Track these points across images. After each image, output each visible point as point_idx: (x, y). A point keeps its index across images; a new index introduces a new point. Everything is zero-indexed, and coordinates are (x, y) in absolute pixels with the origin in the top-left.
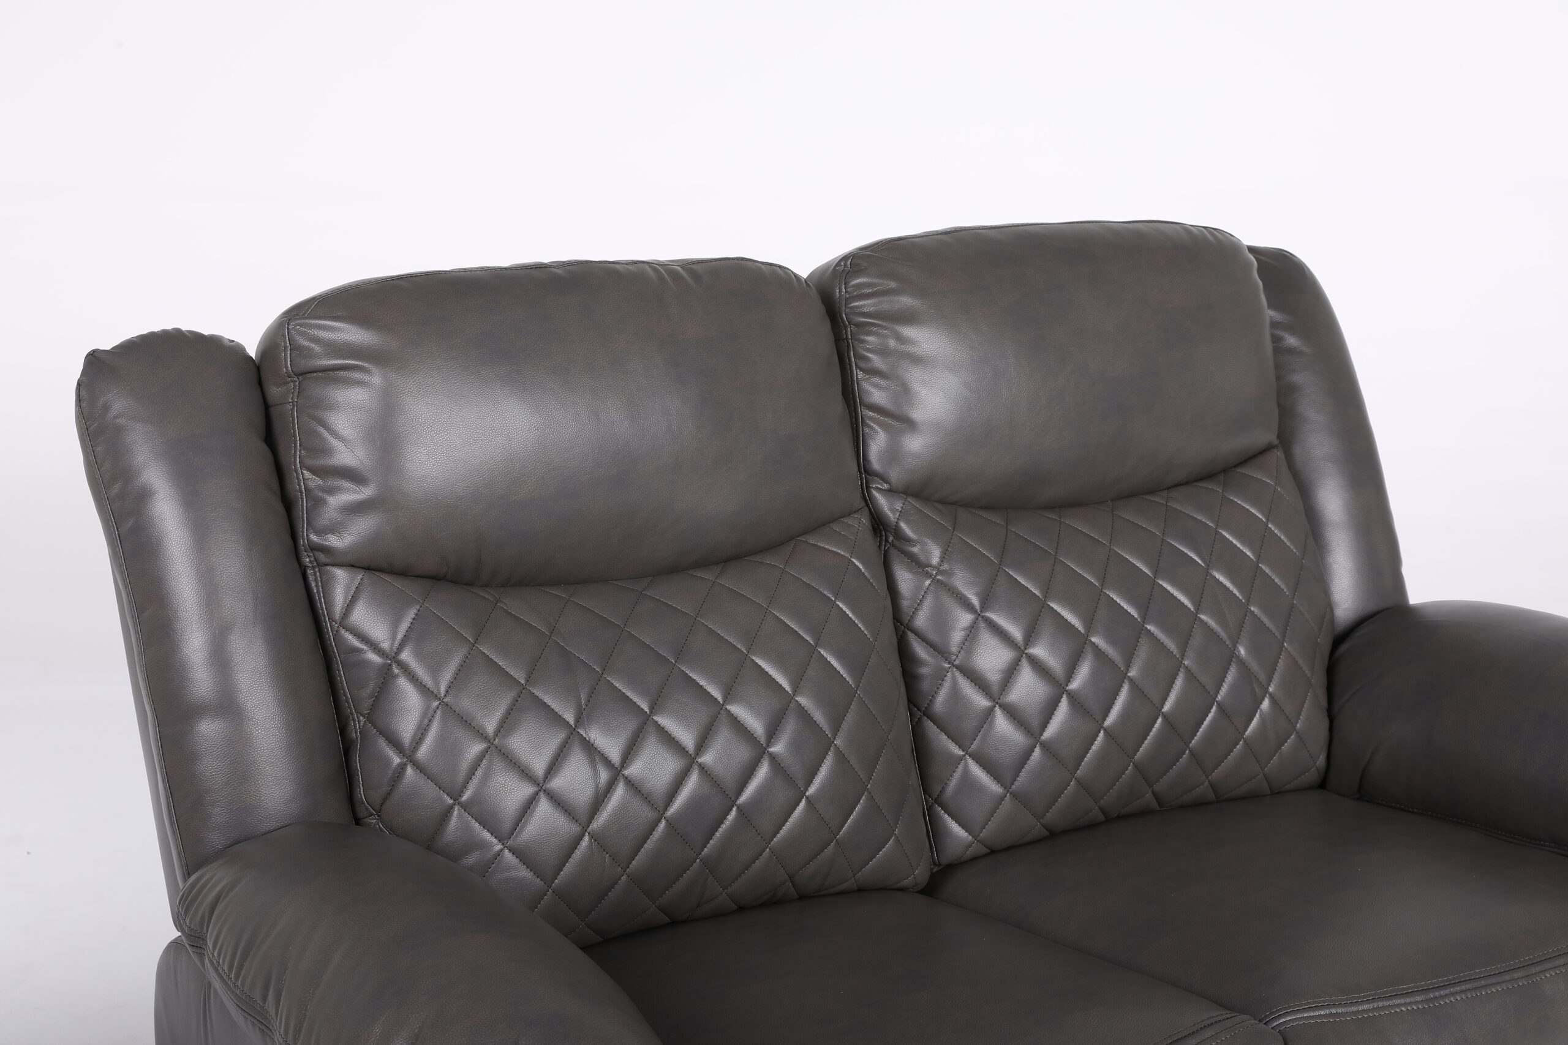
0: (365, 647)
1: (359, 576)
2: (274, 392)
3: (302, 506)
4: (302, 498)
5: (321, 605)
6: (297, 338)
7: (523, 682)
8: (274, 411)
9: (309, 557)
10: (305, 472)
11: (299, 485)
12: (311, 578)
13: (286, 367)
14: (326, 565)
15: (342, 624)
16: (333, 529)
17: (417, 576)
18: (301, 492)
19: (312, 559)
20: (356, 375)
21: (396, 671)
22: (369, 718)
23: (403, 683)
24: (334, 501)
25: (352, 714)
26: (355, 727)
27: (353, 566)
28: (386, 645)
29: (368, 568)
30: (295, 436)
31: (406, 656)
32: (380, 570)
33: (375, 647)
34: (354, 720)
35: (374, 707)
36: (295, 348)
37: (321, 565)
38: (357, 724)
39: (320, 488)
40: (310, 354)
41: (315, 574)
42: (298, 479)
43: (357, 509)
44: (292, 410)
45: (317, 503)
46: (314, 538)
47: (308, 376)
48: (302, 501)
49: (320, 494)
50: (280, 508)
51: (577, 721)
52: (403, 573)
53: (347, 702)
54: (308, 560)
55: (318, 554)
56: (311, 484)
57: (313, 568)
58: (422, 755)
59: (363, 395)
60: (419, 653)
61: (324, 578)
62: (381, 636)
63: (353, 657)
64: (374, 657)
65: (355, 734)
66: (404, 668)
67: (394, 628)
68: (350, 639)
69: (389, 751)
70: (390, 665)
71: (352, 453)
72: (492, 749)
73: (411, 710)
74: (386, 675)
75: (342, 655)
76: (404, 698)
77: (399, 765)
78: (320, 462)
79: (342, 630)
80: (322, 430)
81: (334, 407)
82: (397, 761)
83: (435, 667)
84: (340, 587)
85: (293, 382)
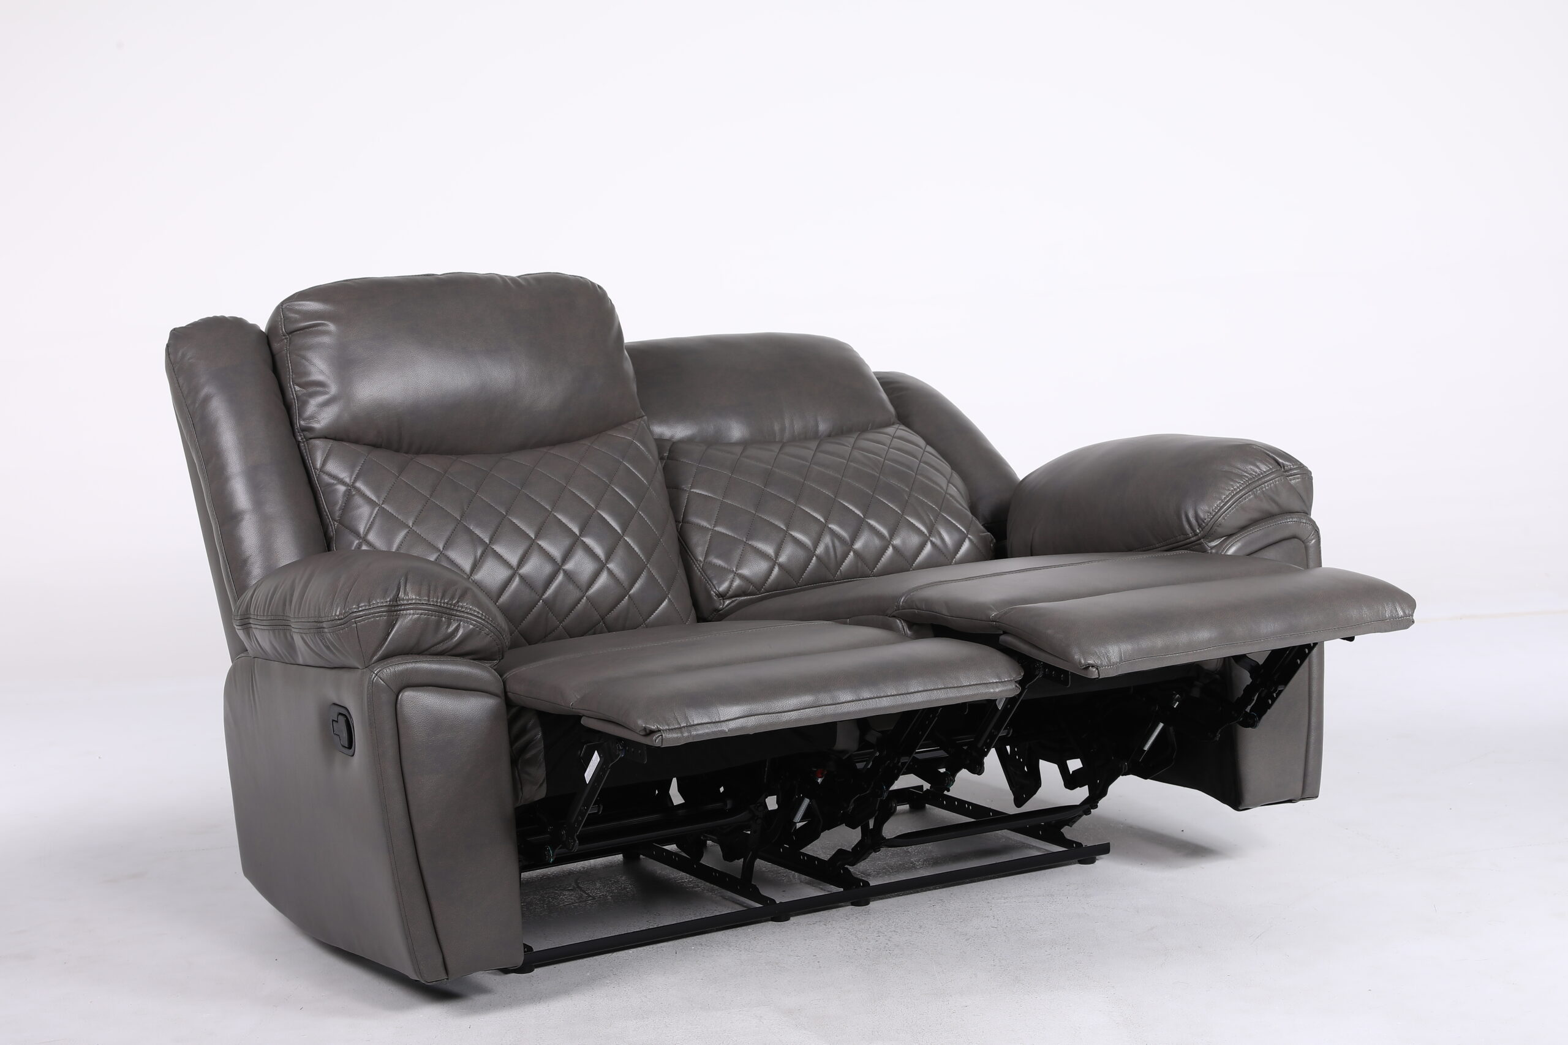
0: (335, 482)
1: (331, 443)
2: (276, 346)
3: (296, 405)
4: (295, 402)
5: (309, 462)
6: (287, 313)
7: (429, 497)
8: (277, 357)
9: (301, 436)
10: (296, 387)
11: (293, 395)
12: (303, 448)
13: (282, 330)
14: (311, 439)
15: (322, 470)
16: (312, 417)
17: (365, 444)
18: (294, 399)
19: (303, 437)
20: (320, 328)
21: (354, 492)
22: (341, 522)
23: (358, 500)
24: (313, 403)
25: (330, 522)
26: (332, 528)
27: (326, 438)
28: (347, 480)
29: (335, 439)
30: (288, 367)
31: (359, 485)
32: (342, 440)
33: (342, 482)
34: (331, 525)
35: (341, 516)
36: (286, 318)
37: (308, 439)
38: (333, 526)
39: (304, 394)
40: (296, 321)
41: (304, 446)
42: (292, 392)
43: (326, 404)
44: (286, 354)
45: (304, 404)
46: (302, 423)
47: (294, 333)
49: (305, 398)
50: (283, 407)
51: (461, 517)
52: (356, 441)
53: (327, 515)
54: (300, 438)
55: (306, 433)
56: (300, 394)
57: (303, 442)
58: (371, 537)
59: (326, 339)
60: (367, 483)
61: (310, 446)
62: (344, 475)
63: (329, 489)
64: (342, 489)
65: (332, 533)
66: (359, 491)
67: (351, 468)
68: (326, 479)
69: (351, 537)
70: (350, 490)
71: (322, 372)
72: (411, 532)
73: (363, 514)
74: (348, 496)
75: (323, 489)
76: (359, 507)
77: (358, 543)
78: (304, 380)
79: (322, 474)
80: (304, 361)
81: (310, 348)
82: (356, 542)
83: (376, 490)
84: (319, 453)
85: (286, 338)
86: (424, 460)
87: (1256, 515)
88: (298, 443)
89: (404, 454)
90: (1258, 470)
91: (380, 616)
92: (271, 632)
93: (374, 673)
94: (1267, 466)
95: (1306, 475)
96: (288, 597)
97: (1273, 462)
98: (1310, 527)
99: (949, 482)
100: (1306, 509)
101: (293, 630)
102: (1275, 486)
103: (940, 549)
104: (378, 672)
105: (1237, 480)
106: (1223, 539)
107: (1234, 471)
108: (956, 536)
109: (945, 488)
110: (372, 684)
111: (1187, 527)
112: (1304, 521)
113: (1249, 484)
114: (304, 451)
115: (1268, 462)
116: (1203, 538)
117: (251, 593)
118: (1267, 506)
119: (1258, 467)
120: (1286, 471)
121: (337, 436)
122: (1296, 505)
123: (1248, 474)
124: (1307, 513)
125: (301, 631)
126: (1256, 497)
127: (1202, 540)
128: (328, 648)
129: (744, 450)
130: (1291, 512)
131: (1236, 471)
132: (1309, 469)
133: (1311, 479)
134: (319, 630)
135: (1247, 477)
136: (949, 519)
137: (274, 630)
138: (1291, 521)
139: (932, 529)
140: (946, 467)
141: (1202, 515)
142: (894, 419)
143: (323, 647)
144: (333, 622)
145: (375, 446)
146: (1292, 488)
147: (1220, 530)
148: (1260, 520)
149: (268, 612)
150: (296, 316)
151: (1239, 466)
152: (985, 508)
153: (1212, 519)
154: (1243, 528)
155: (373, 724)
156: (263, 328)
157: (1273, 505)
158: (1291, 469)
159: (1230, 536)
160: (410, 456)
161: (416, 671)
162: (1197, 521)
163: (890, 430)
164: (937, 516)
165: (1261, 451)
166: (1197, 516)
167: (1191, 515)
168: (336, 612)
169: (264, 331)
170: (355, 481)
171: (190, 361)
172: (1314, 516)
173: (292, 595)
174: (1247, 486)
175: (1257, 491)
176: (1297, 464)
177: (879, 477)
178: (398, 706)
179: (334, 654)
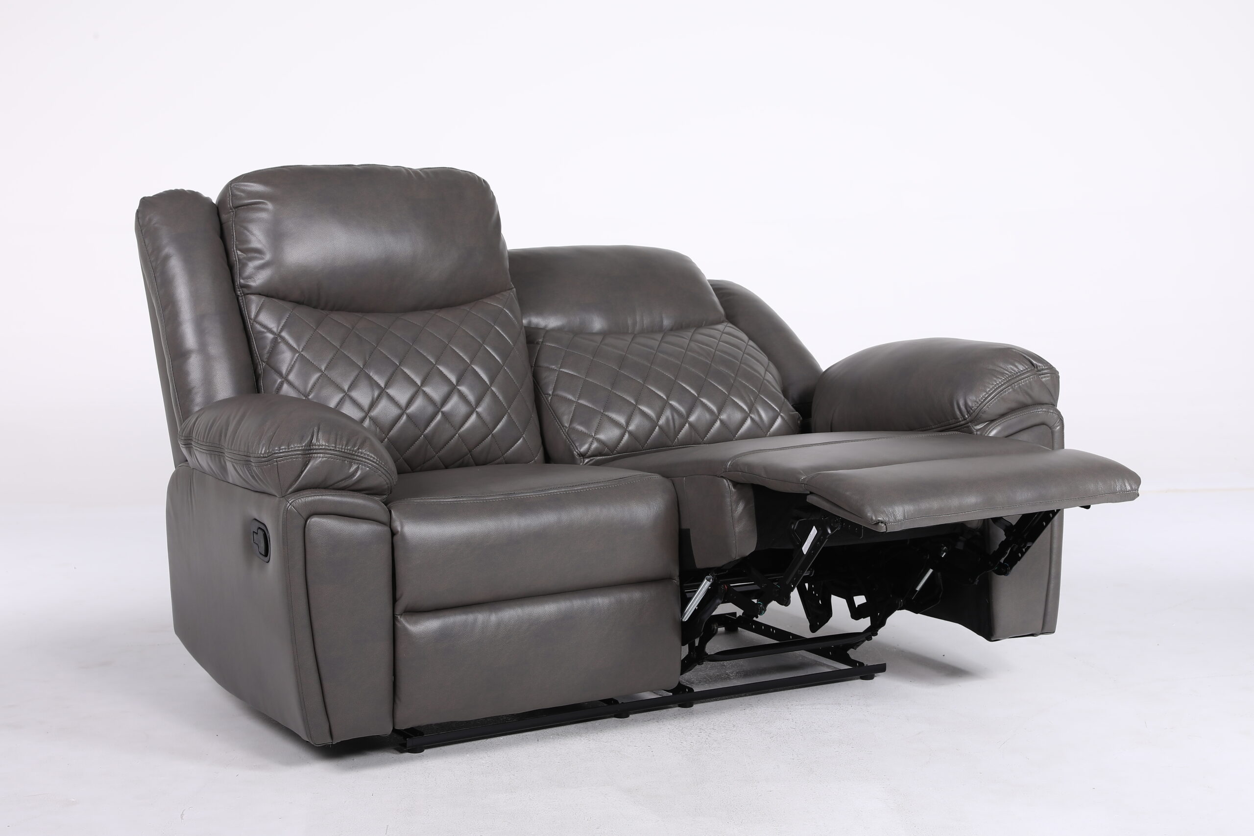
0: (265, 331)
1: (263, 299)
2: (224, 217)
3: (237, 267)
5: (246, 313)
6: (235, 191)
7: (339, 347)
8: (225, 226)
9: (240, 291)
10: (238, 251)
11: (235, 258)
12: (241, 301)
13: (230, 204)
14: (248, 294)
15: (255, 320)
16: (250, 277)
17: (290, 301)
18: (236, 261)
19: (241, 292)
20: (260, 205)
21: (280, 341)
22: (267, 363)
23: (283, 347)
24: (252, 265)
25: (259, 362)
26: (261, 367)
27: (260, 294)
28: (275, 330)
29: (267, 296)
30: (233, 235)
31: (284, 334)
32: (272, 297)
33: (270, 331)
34: (260, 365)
35: (269, 358)
36: (233, 195)
37: (245, 294)
38: (262, 365)
39: (244, 258)
40: (241, 198)
41: (242, 299)
42: (235, 255)
43: (261, 267)
44: (232, 224)
45: (244, 265)
46: (242, 281)
47: (240, 208)
48: (237, 265)
49: (245, 261)
50: (227, 268)
51: (364, 366)
52: (284, 299)
53: (257, 357)
54: (239, 293)
55: (243, 289)
56: (241, 257)
57: (242, 296)
58: (291, 377)
59: (263, 215)
60: (291, 333)
61: (247, 300)
62: (273, 325)
63: (260, 336)
64: (270, 336)
65: (260, 371)
66: (283, 339)
67: (279, 322)
68: (258, 327)
69: (276, 376)
70: (277, 338)
71: (260, 241)
72: (323, 375)
73: (286, 358)
74: (275, 342)
75: (255, 335)
76: (283, 352)
77: (280, 382)
78: (245, 246)
79: (255, 323)
80: (246, 231)
81: (251, 221)
82: (279, 380)
83: (298, 340)
84: (254, 304)
85: (233, 211)
86: (337, 317)
87: (1013, 405)
88: (237, 297)
89: (321, 311)
90: (1016, 369)
91: (297, 458)
92: (208, 456)
93: (289, 502)
94: (1023, 366)
95: (1054, 374)
96: (224, 430)
97: (1028, 363)
98: (1056, 416)
99: (766, 370)
100: (1053, 403)
101: (227, 458)
102: (1030, 382)
103: (757, 424)
104: (292, 502)
105: (999, 377)
106: (986, 423)
107: (997, 369)
108: (771, 414)
109: (763, 375)
110: (287, 511)
111: (958, 413)
112: (1052, 411)
113: (1009, 380)
114: (242, 304)
115: (1024, 363)
116: (971, 422)
117: (194, 419)
118: (1022, 398)
119: (1017, 367)
120: (1038, 371)
121: (269, 293)
122: (1045, 398)
123: (1008, 372)
124: (1054, 405)
125: (233, 460)
126: (1014, 390)
127: (970, 424)
128: (253, 477)
129: (603, 339)
130: (1041, 404)
131: (998, 369)
132: (1057, 369)
133: (1058, 377)
134: (247, 463)
135: (1008, 374)
136: (766, 400)
137: (210, 454)
138: (1041, 410)
139: (752, 407)
140: (764, 358)
141: (970, 404)
142: (723, 318)
143: (249, 476)
144: (259, 459)
145: (299, 303)
146: (1043, 385)
147: (984, 416)
148: (1016, 409)
149: (206, 440)
150: (242, 194)
151: (1001, 365)
152: (794, 392)
153: (978, 407)
154: (1003, 415)
155: (285, 542)
156: (214, 201)
157: (1027, 397)
158: (1043, 370)
159: (992, 421)
160: (324, 312)
161: (323, 502)
162: (966, 409)
163: (720, 327)
164: (756, 397)
165: (1019, 353)
166: (966, 405)
167: (961, 403)
168: (262, 451)
169: (215, 203)
170: (280, 332)
171: (156, 225)
172: (1059, 407)
173: (227, 429)
174: (1007, 381)
175: (1015, 386)
176: (1047, 366)
177: (711, 364)
178: (306, 529)
179: (256, 480)
